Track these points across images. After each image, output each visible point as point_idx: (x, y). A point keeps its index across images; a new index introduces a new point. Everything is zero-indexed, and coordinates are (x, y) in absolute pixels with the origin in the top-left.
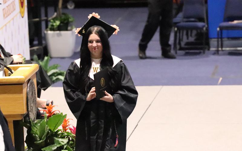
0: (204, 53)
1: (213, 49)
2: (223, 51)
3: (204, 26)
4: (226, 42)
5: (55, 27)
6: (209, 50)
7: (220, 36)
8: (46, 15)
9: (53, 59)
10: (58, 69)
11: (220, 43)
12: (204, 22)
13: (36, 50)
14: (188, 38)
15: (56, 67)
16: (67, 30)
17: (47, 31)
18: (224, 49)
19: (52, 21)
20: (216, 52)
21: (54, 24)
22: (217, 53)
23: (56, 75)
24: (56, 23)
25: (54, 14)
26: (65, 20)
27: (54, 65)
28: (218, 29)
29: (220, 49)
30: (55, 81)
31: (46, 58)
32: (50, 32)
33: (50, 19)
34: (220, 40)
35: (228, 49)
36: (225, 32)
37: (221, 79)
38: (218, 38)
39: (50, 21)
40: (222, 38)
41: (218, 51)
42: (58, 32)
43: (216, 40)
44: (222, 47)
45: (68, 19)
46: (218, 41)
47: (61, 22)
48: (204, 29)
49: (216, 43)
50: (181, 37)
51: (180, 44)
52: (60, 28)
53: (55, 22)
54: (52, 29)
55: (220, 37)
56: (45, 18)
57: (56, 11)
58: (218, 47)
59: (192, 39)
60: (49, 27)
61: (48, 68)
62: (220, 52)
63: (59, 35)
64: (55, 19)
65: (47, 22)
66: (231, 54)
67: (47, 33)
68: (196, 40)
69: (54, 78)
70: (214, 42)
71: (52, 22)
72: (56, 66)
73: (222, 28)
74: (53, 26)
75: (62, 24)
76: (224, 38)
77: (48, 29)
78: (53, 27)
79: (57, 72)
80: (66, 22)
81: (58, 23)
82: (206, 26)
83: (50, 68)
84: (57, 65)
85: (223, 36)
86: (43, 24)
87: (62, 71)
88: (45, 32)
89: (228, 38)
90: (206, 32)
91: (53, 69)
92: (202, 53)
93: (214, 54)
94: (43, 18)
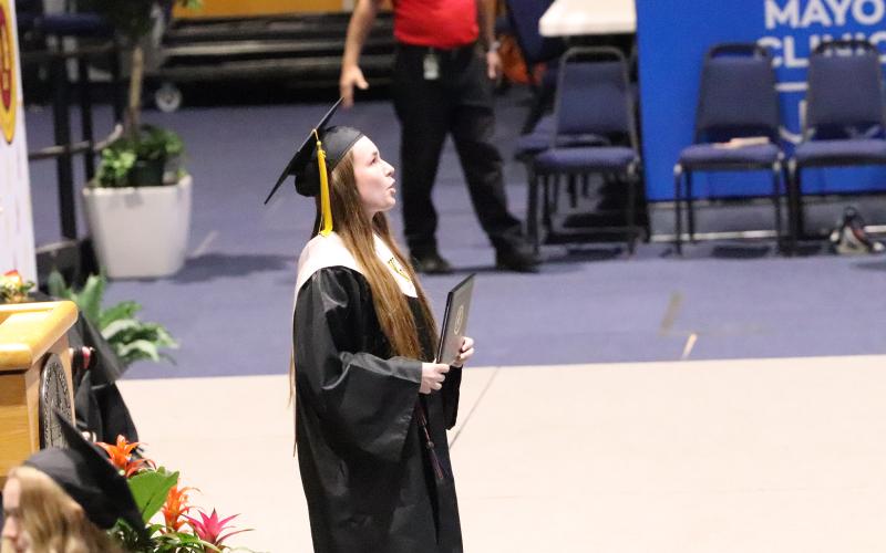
0: (631, 251)
1: (660, 238)
2: (694, 242)
3: (629, 160)
4: (706, 213)
5: (119, 174)
6: (647, 240)
7: (683, 193)
8: (88, 134)
9: (115, 286)
10: (137, 317)
11: (684, 214)
12: (628, 145)
13: (54, 254)
14: (574, 203)
15: (128, 311)
16: (159, 183)
17: (92, 187)
18: (698, 236)
19: (107, 152)
20: (673, 248)
21: (117, 164)
22: (675, 249)
23: (127, 338)
24: (123, 161)
25: (114, 130)
26: (151, 148)
27: (121, 305)
28: (678, 169)
29: (686, 237)
30: (127, 359)
31: (92, 281)
32: (101, 193)
33: (99, 146)
34: (684, 205)
35: (711, 236)
36: (699, 178)
37: (692, 339)
38: (678, 200)
39: (100, 152)
40: (690, 200)
41: (678, 243)
42: (130, 191)
43: (672, 205)
44: (691, 231)
45: (162, 146)
46: (678, 210)
47: (139, 158)
48: (631, 169)
49: (670, 217)
50: (551, 199)
51: (547, 222)
52: (134, 178)
53: (117, 157)
54: (110, 181)
55: (685, 197)
56: (85, 144)
57: (119, 118)
58: (678, 230)
59: (587, 206)
60: (99, 173)
61: (101, 315)
62: (686, 248)
63: (133, 202)
64: (117, 147)
65: (90, 157)
66: (724, 252)
67: (92, 197)
68: (601, 207)
69: (124, 350)
70: (663, 215)
71: (109, 158)
72: (127, 306)
73: (690, 167)
74: (110, 169)
75: (142, 164)
76: (696, 199)
77: (96, 181)
78: (110, 176)
79: (130, 330)
80: (155, 155)
81: (128, 159)
82: (637, 159)
83: (106, 314)
84: (133, 302)
85: (695, 193)
86: (78, 165)
87: (149, 325)
88: (86, 192)
89: (712, 199)
90: (636, 178)
91: (119, 317)
92: (626, 253)
93: (666, 254)
94: (78, 143)
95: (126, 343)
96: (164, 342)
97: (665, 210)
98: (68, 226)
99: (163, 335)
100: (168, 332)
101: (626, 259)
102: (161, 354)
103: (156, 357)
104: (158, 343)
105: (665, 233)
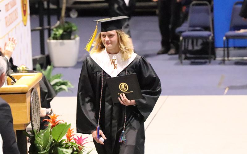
0: (210, 62)
1: (219, 59)
2: (229, 60)
3: (210, 35)
4: (232, 51)
5: (58, 36)
6: (215, 59)
8: (49, 24)
9: (56, 69)
10: (62, 78)
11: (226, 52)
12: (210, 31)
13: (38, 59)
14: (193, 47)
15: (59, 77)
16: (70, 39)
17: (50, 40)
18: (230, 58)
19: (55, 29)
20: (222, 61)
21: (57, 33)
22: (223, 62)
23: (59, 84)
24: (59, 32)
25: (57, 22)
26: (68, 28)
27: (57, 75)
28: (224, 38)
29: (226, 58)
30: (58, 91)
31: (49, 67)
32: (53, 41)
33: (52, 27)
34: (226, 49)
35: (234, 58)
36: (231, 41)
37: (227, 89)
38: (224, 47)
39: (53, 30)
40: (228, 47)
41: (224, 60)
42: (61, 41)
43: (222, 49)
44: (228, 57)
45: (71, 28)
46: (224, 51)
47: (64, 31)
48: (210, 38)
49: (222, 53)
52: (62, 37)
53: (57, 31)
54: (55, 38)
55: (226, 46)
56: (48, 27)
57: (58, 19)
58: (224, 56)
60: (52, 35)
61: (51, 77)
62: (226, 62)
63: (62, 44)
64: (58, 28)
65: (50, 30)
66: (238, 63)
67: (50, 43)
69: (57, 88)
70: (220, 52)
71: (55, 31)
72: (59, 75)
73: (228, 38)
74: (55, 34)
75: (65, 33)
77: (51, 38)
78: (55, 36)
79: (59, 82)
80: (69, 30)
81: (61, 32)
82: (212, 35)
83: (53, 77)
84: (61, 74)
85: (229, 46)
86: (46, 33)
87: (65, 81)
88: (48, 41)
89: (235, 47)
90: (212, 41)
91: (56, 78)
92: (208, 63)
93: (220, 63)
94: (46, 26)
95: (58, 86)
96: (69, 86)
97: (220, 50)
98: (43, 51)
99: (69, 84)
100: (71, 83)
101: (208, 65)
102: (69, 89)
103: (67, 90)
104: (68, 86)
105: (220, 57)
